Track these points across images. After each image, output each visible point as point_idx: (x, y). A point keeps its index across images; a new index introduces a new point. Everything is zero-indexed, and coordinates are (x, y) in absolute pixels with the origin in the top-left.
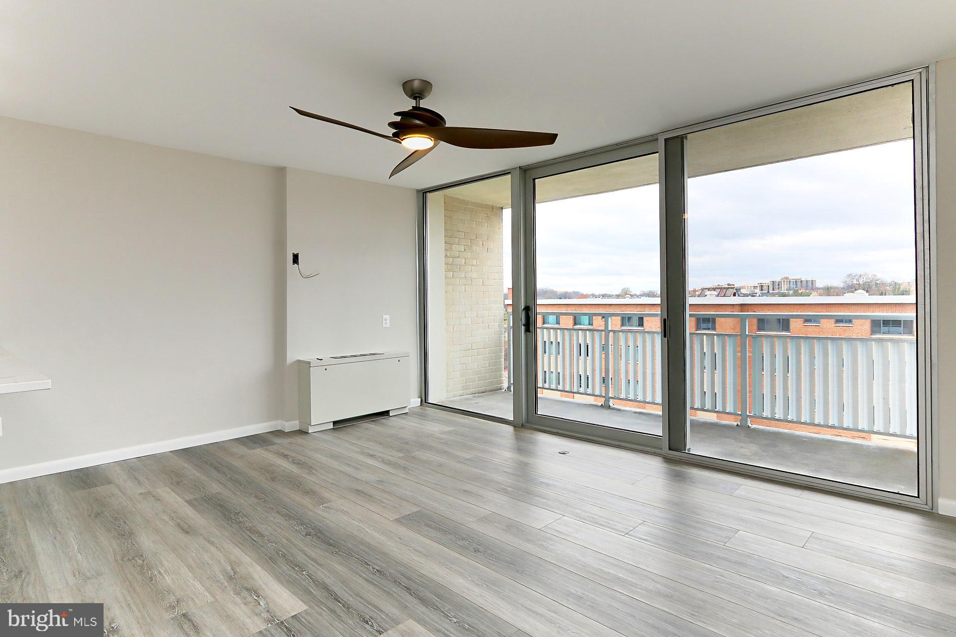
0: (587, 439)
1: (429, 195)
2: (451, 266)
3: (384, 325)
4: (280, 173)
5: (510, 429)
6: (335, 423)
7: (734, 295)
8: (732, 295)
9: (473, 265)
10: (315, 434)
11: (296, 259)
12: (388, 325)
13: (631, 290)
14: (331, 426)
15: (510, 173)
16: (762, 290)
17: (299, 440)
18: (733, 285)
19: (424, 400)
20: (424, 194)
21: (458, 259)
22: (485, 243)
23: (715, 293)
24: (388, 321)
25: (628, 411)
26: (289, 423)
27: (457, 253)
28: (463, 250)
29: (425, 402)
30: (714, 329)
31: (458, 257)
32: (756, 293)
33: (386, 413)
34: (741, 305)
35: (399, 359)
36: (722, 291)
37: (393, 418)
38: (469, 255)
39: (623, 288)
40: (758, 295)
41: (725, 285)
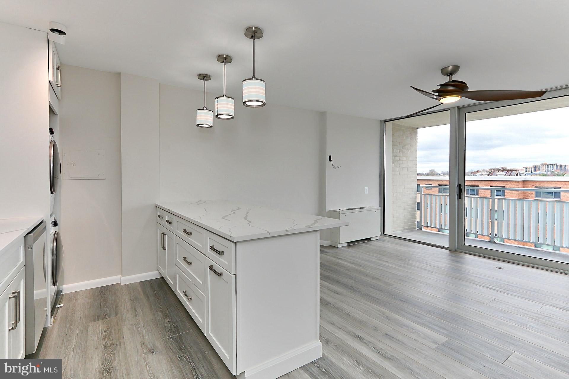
0: (507, 261)
1: (386, 123)
2: (394, 162)
3: (366, 193)
4: (322, 115)
5: (447, 251)
6: (348, 243)
7: (517, 175)
8: (516, 175)
9: (403, 160)
10: (341, 248)
11: (330, 159)
12: (367, 193)
13: (435, 171)
14: (347, 244)
15: (449, 110)
16: (526, 171)
17: (331, 251)
18: (506, 168)
19: (383, 233)
20: (385, 122)
21: (397, 157)
22: (409, 148)
23: (504, 173)
24: (367, 191)
25: (510, 245)
26: (327, 242)
27: (396, 153)
28: (399, 152)
29: (383, 234)
30: (504, 196)
31: (397, 156)
32: (523, 173)
33: (369, 239)
34: (524, 181)
35: (376, 211)
36: (508, 173)
37: (372, 242)
38: (401, 154)
39: (430, 170)
40: (524, 174)
41: (500, 168)
